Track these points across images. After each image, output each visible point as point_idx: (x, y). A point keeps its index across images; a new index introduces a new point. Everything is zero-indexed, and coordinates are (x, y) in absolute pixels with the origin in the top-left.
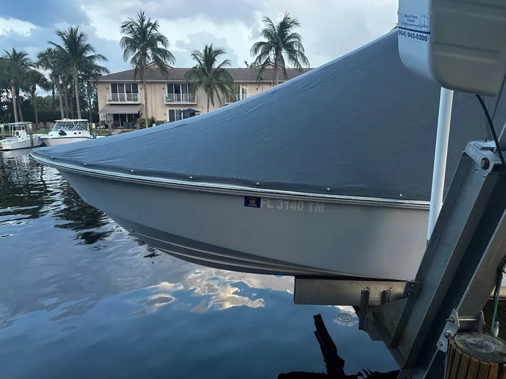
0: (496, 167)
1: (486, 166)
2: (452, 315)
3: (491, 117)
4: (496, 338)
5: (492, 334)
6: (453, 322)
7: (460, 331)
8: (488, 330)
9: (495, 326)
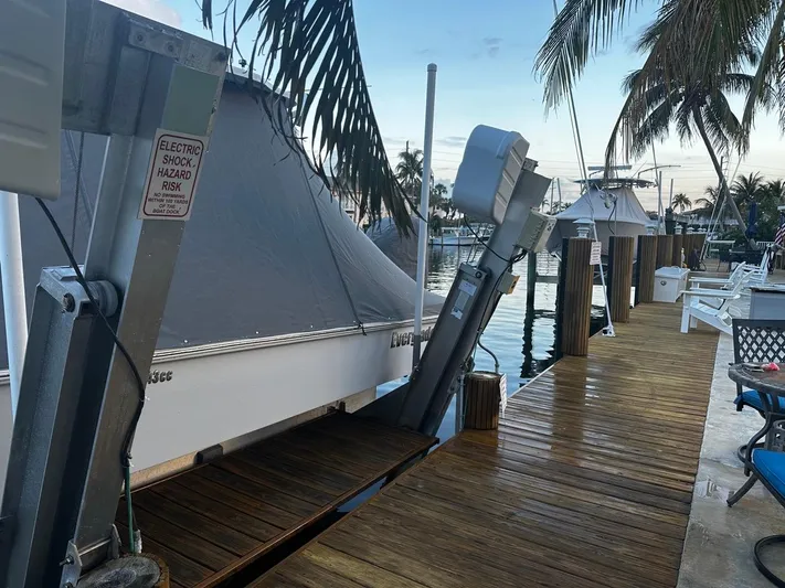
0: (84, 306)
1: (71, 306)
2: (69, 552)
3: (70, 246)
4: (140, 555)
5: (134, 553)
6: (72, 562)
7: (86, 572)
8: (126, 549)
9: (135, 537)
